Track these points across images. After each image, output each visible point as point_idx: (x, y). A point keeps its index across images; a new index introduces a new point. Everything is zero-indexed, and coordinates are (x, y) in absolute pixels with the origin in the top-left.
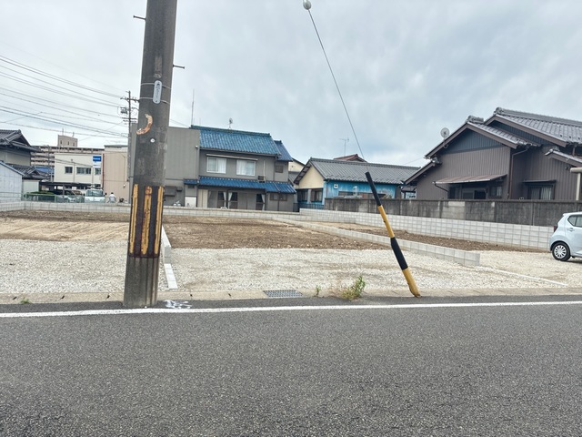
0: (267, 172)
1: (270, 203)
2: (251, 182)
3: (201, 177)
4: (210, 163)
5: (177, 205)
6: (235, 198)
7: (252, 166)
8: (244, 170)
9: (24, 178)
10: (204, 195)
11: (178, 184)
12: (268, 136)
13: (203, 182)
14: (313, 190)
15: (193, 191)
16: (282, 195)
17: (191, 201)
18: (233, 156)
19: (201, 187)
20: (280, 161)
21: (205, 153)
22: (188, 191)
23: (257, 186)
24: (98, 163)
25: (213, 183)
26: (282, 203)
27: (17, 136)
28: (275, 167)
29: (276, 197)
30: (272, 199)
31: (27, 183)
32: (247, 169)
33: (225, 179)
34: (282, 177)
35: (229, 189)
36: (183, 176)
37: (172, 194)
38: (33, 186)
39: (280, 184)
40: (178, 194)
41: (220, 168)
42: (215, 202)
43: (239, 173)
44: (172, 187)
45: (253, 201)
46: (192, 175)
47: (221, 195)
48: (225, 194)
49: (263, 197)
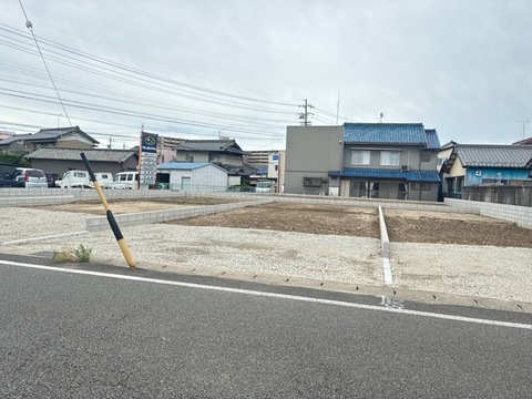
0: (412, 161)
1: (412, 192)
2: (394, 171)
3: (345, 169)
4: (355, 156)
5: (322, 195)
6: (376, 187)
7: (396, 157)
8: (388, 161)
9: (229, 175)
10: (347, 185)
11: (324, 176)
12: (420, 125)
13: (346, 174)
14: (458, 178)
15: (337, 182)
16: (424, 185)
17: (334, 191)
18: (376, 148)
19: (343, 178)
20: (426, 150)
21: (349, 147)
22: (331, 182)
23: (403, 176)
25: (355, 174)
26: (424, 193)
27: (233, 143)
28: (421, 156)
29: (418, 186)
30: (414, 188)
31: (231, 178)
32: (392, 159)
33: (369, 170)
34: (426, 166)
35: (370, 179)
36: (327, 169)
37: (318, 185)
38: (236, 181)
39: (424, 174)
40: (323, 185)
41: (364, 160)
42: (358, 191)
43: (382, 164)
44: (316, 179)
45: (395, 191)
46: (336, 167)
47: (362, 187)
48: (366, 184)
49: (406, 187)
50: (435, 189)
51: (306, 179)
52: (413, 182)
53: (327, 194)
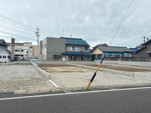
2: (79, 53)
3: (66, 52)
4: (68, 48)
5: (60, 60)
6: (75, 58)
7: (79, 48)
8: (77, 50)
10: (67, 57)
11: (60, 54)
12: (81, 39)
13: (67, 54)
14: (98, 55)
15: (64, 56)
16: (89, 56)
17: (64, 59)
18: (74, 46)
19: (67, 55)
20: (87, 46)
21: (67, 45)
22: (63, 56)
23: (81, 54)
24: (32, 49)
25: (69, 54)
26: (89, 59)
27: (3, 41)
28: (86, 48)
29: (87, 57)
30: (86, 58)
33: (72, 52)
34: (87, 51)
35: (74, 55)
36: (61, 52)
37: (58, 57)
39: (87, 53)
40: (60, 57)
41: (71, 49)
42: (70, 59)
43: (75, 51)
44: (58, 55)
45: (80, 58)
46: (64, 52)
47: (71, 57)
48: (72, 57)
49: (83, 57)
50: (91, 58)
51: (54, 56)
52: (86, 56)
53: (62, 60)
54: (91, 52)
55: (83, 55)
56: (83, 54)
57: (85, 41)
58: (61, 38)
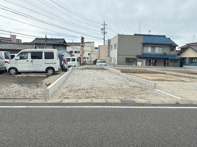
0: (167, 51)
1: (170, 64)
2: (161, 55)
3: (143, 54)
4: (145, 48)
5: (134, 65)
6: (156, 62)
7: (161, 49)
8: (158, 51)
10: (144, 61)
11: (135, 57)
12: (164, 36)
13: (144, 56)
14: (190, 58)
15: (140, 60)
16: (175, 60)
17: (139, 63)
18: (154, 45)
19: (144, 58)
20: (172, 46)
21: (145, 45)
22: (138, 60)
23: (165, 57)
25: (148, 56)
26: (175, 64)
27: (63, 41)
28: (171, 49)
29: (173, 61)
30: (171, 62)
33: (151, 55)
34: (173, 53)
35: (153, 58)
36: (136, 54)
37: (132, 61)
39: (173, 56)
40: (134, 61)
41: (149, 50)
42: (148, 64)
43: (156, 52)
44: (132, 59)
45: (163, 63)
46: (140, 53)
47: (150, 61)
48: (152, 61)
49: (166, 61)
50: (179, 62)
51: (127, 59)
52: (171, 60)
53: (136, 65)
54: (179, 55)
55: (167, 59)
56: (167, 57)
57: (169, 39)
58: (135, 35)
